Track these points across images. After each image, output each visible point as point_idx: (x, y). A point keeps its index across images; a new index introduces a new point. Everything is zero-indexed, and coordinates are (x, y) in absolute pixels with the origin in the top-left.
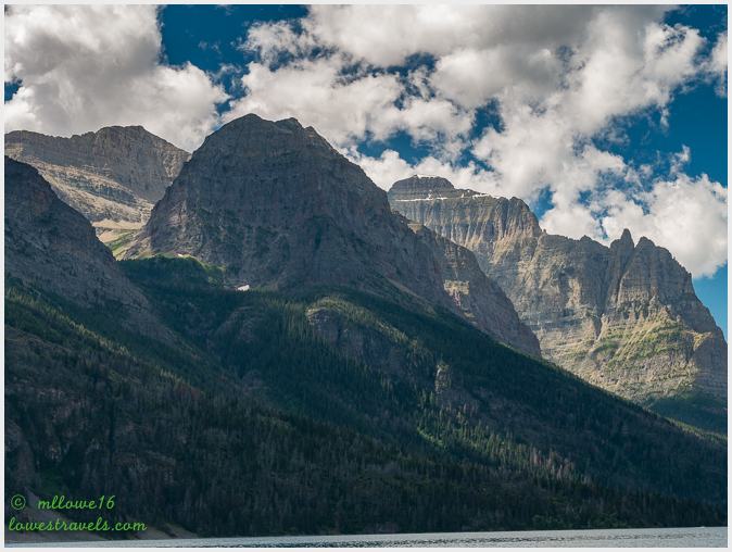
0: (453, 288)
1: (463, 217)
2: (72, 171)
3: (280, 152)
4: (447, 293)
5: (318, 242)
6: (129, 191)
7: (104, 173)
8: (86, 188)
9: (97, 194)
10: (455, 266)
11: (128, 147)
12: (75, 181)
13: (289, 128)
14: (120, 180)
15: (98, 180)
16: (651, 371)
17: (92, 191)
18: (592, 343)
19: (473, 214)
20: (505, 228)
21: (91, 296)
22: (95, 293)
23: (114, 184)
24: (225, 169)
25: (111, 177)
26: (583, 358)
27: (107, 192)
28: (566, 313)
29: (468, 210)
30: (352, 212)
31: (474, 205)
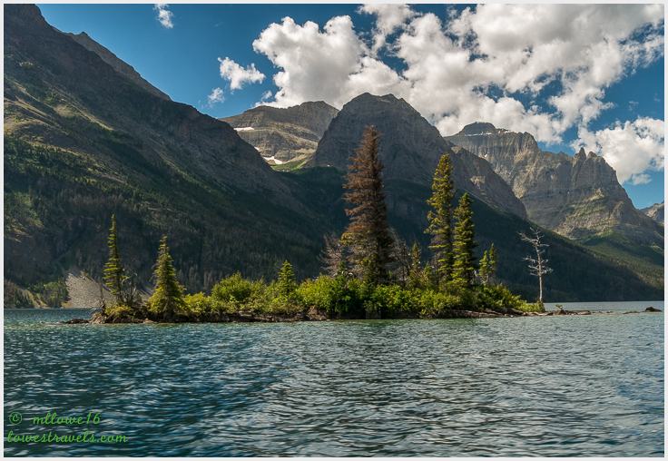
0: (476, 180)
1: (499, 142)
2: (288, 125)
3: (380, 112)
4: (473, 183)
5: (395, 157)
6: (315, 134)
7: (303, 126)
8: (294, 133)
9: (299, 136)
10: (478, 168)
11: (316, 112)
12: (288, 130)
13: (389, 99)
14: (312, 129)
15: (300, 129)
16: (590, 222)
17: (297, 134)
18: (561, 207)
19: (505, 142)
20: (520, 148)
21: (256, 188)
22: (258, 185)
23: (308, 131)
24: (353, 121)
25: (307, 127)
26: (555, 216)
27: (304, 135)
28: (549, 193)
29: (502, 139)
30: (417, 142)
31: (505, 137)
